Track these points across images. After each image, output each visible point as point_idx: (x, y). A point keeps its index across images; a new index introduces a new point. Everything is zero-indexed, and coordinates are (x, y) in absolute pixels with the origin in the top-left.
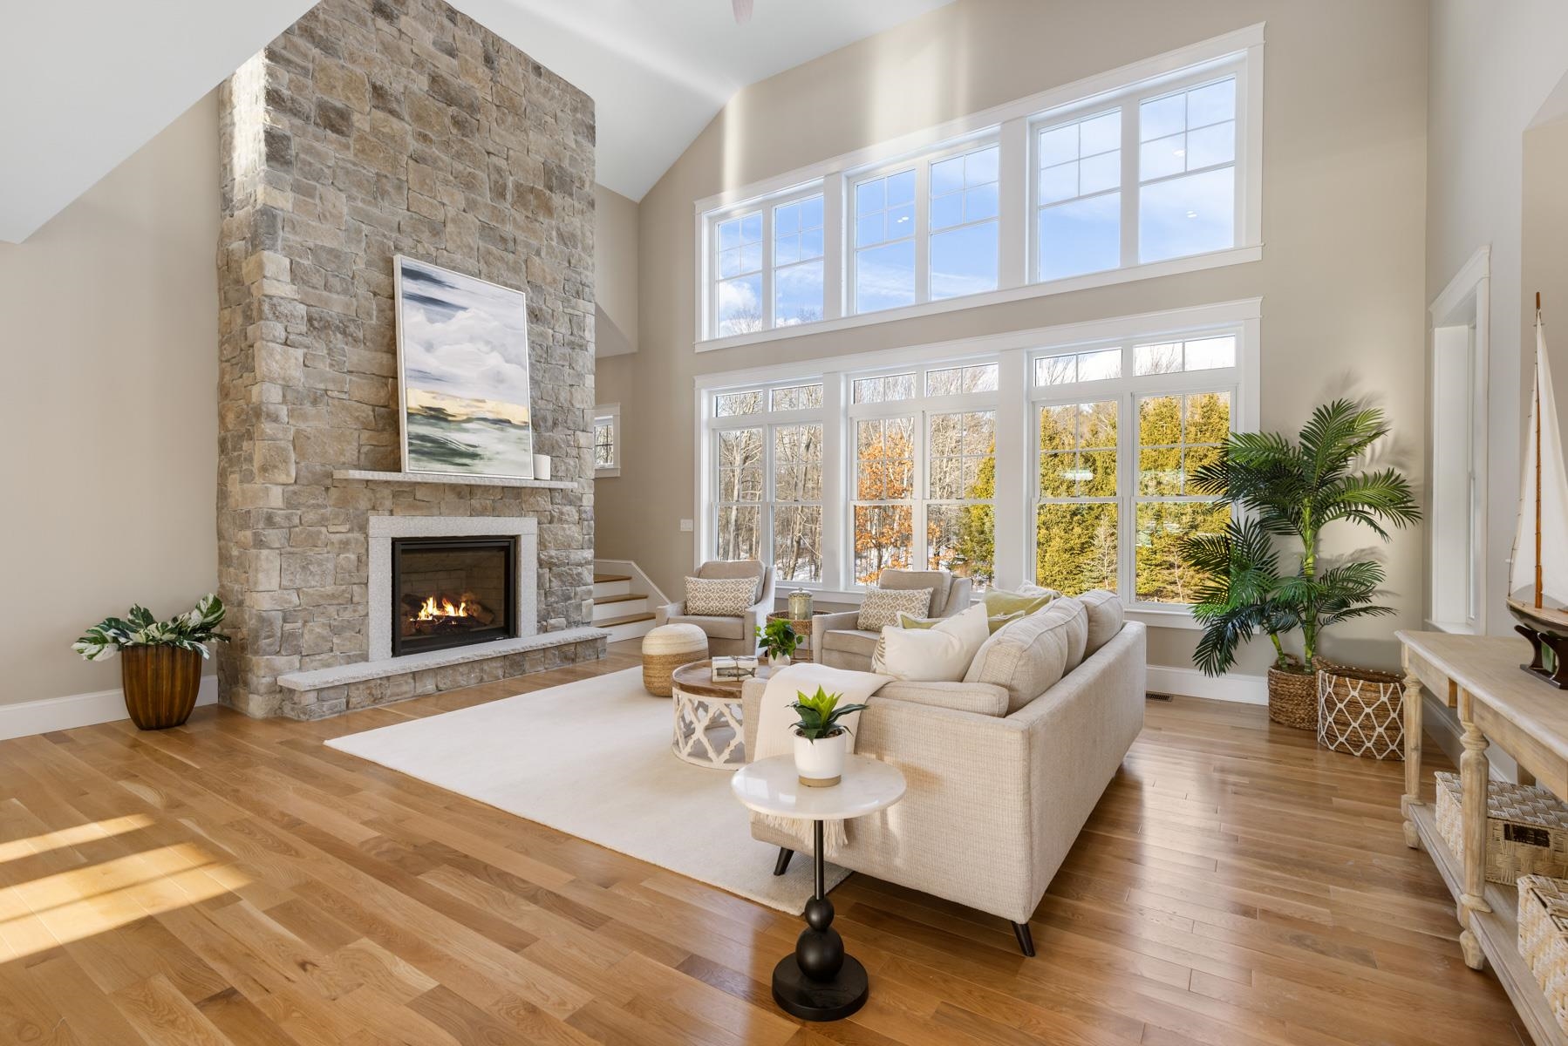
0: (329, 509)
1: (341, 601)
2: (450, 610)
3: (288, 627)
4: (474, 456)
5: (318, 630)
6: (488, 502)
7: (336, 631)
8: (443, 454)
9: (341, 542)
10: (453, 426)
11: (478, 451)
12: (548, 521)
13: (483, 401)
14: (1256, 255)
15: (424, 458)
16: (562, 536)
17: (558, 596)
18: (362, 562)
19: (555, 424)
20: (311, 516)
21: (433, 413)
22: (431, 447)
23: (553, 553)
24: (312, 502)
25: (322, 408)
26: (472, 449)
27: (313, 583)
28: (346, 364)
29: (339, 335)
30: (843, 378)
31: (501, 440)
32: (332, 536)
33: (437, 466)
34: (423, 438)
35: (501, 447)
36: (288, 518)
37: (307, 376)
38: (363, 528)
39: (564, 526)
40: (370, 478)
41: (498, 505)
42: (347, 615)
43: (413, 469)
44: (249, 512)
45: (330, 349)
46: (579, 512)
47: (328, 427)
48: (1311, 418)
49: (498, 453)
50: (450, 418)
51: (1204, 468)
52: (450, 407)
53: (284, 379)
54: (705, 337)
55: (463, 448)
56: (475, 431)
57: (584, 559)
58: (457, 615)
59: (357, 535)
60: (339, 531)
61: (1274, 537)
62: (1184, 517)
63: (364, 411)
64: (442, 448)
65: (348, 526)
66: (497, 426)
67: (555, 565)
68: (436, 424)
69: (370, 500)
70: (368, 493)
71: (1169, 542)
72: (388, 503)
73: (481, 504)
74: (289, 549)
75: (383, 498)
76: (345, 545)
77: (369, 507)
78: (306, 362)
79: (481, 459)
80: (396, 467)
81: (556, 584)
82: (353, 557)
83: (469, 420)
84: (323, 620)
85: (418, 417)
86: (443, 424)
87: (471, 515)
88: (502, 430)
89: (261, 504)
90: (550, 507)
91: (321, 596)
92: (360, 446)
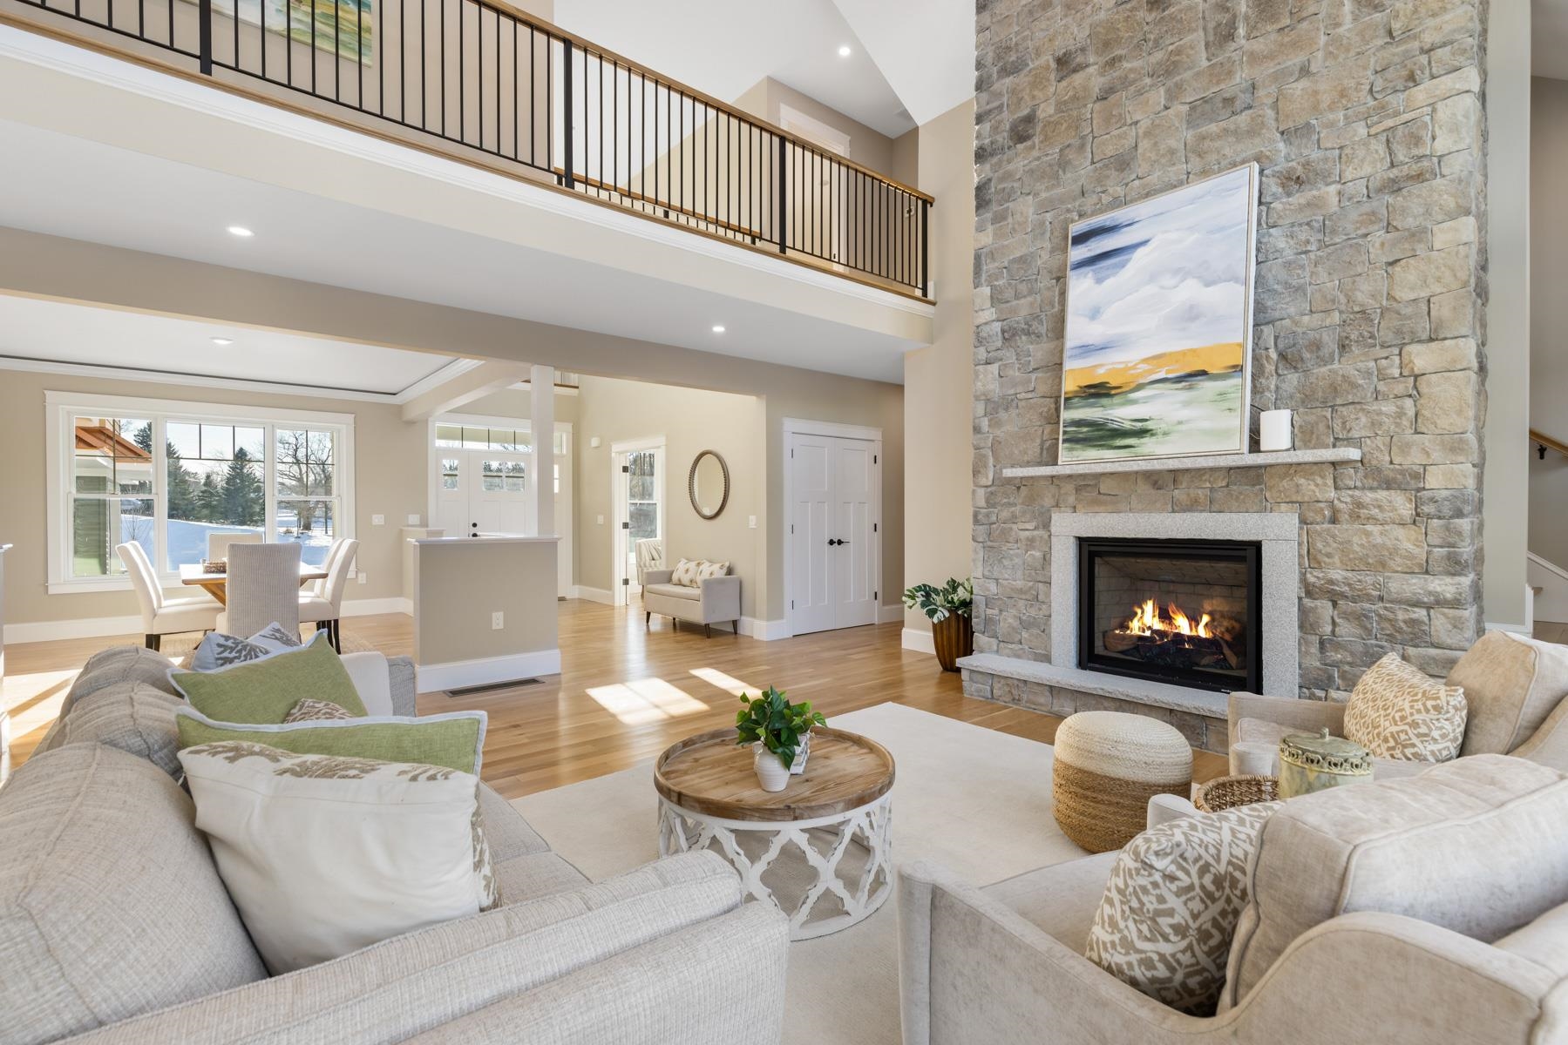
0: (1018, 507)
1: (1027, 597)
2: (1182, 625)
3: (989, 611)
4: (1142, 433)
5: (1010, 620)
6: (1200, 492)
7: (1026, 625)
8: (1101, 438)
9: (1028, 539)
11: (1149, 425)
12: (1324, 518)
15: (1078, 446)
16: (1362, 546)
17: (1352, 654)
18: (1046, 560)
19: (1343, 347)
20: (1005, 514)
21: (1093, 391)
22: (1088, 431)
23: (1337, 574)
24: (1005, 500)
25: (1014, 412)
26: (1139, 425)
27: (1007, 576)
28: (1032, 363)
29: (1024, 338)
31: (1186, 404)
32: (1021, 532)
33: (1093, 453)
34: (1079, 423)
36: (987, 515)
37: (1002, 386)
38: (1046, 525)
39: (1369, 528)
40: (1054, 473)
41: (1219, 495)
42: (1033, 612)
45: (1017, 354)
47: (1016, 429)
49: (1180, 423)
50: (1113, 392)
52: (1116, 378)
53: (984, 395)
55: (1127, 425)
56: (1146, 400)
57: (1430, 593)
58: (1194, 633)
59: (1041, 532)
60: (1025, 529)
63: (1045, 406)
64: (1101, 430)
65: (1034, 524)
66: (1183, 384)
67: (1343, 596)
68: (1095, 403)
69: (1054, 496)
70: (1053, 489)
72: (1071, 499)
73: (1188, 495)
74: (989, 543)
75: (1066, 494)
76: (1031, 543)
77: (1054, 504)
78: (1002, 374)
79: (1152, 435)
80: (1056, 460)
81: (1347, 630)
82: (1038, 554)
83: (1140, 387)
84: (1014, 612)
85: (1076, 400)
86: (1105, 401)
87: (1173, 511)
88: (1190, 388)
90: (1332, 494)
91: (1012, 589)
92: (1043, 442)
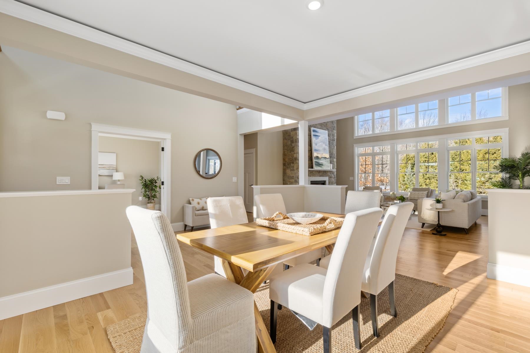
8: (319, 165)
10: (320, 159)
12: (330, 177)
13: (323, 154)
14: (507, 118)
15: (316, 166)
19: (332, 157)
21: (317, 157)
22: (317, 164)
30: (395, 144)
33: (318, 167)
34: (316, 162)
35: (326, 163)
41: (323, 174)
43: (316, 168)
44: (293, 176)
46: (334, 176)
48: (521, 156)
51: (495, 166)
52: (319, 156)
54: (356, 135)
55: (321, 164)
56: (322, 160)
61: (512, 180)
62: (486, 175)
71: (480, 184)
79: (323, 165)
80: (312, 168)
85: (315, 158)
86: (318, 159)
87: (320, 177)
88: (326, 160)
89: (297, 175)
90: (330, 175)
